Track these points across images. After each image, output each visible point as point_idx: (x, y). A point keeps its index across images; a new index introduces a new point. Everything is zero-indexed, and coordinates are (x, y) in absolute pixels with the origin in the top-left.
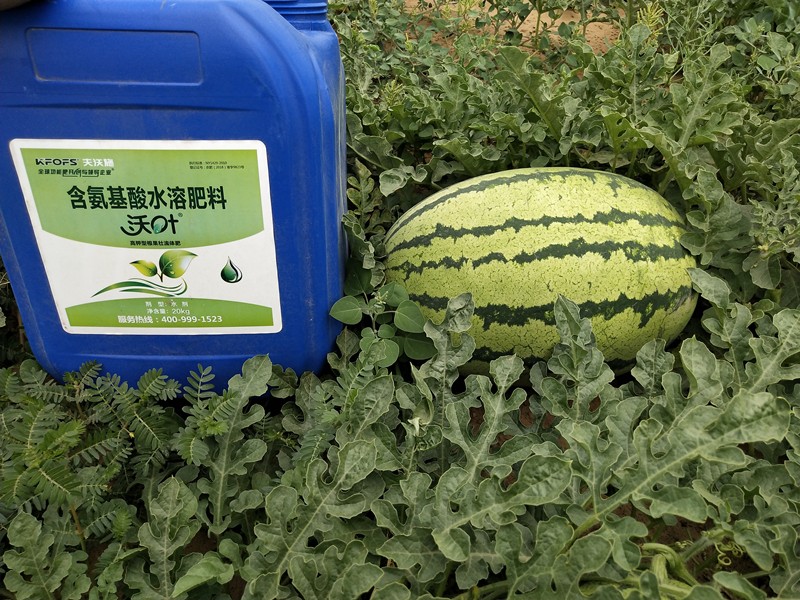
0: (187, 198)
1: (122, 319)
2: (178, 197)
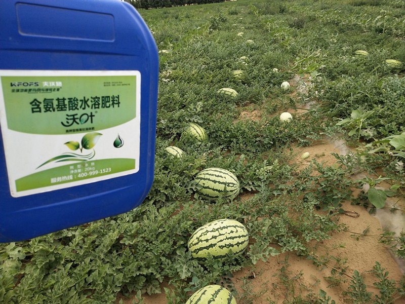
0: (100, 102)
1: (53, 180)
2: (96, 102)
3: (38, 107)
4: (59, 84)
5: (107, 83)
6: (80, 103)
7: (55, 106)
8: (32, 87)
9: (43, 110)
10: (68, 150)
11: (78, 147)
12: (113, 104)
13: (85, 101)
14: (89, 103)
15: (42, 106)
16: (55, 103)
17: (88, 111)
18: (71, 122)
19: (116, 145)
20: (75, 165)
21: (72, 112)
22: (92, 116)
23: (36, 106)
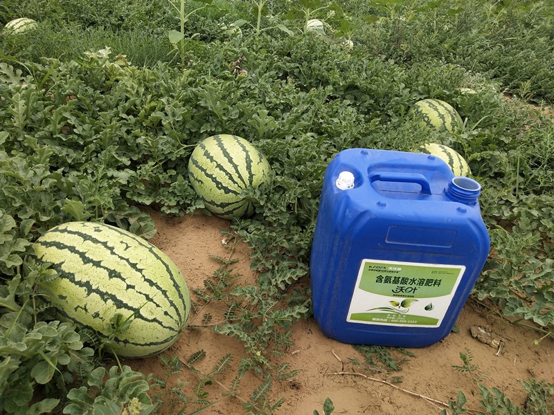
0: (425, 282)
1: (373, 319)
2: (421, 282)
3: (381, 280)
4: (399, 269)
5: (434, 271)
6: (409, 281)
7: (392, 281)
8: (382, 269)
9: (383, 281)
10: (390, 306)
11: (398, 305)
12: (435, 284)
13: (413, 281)
14: (416, 282)
15: (383, 280)
16: (393, 279)
17: (413, 286)
18: (398, 291)
19: (426, 308)
20: (391, 315)
21: (402, 285)
22: (415, 289)
23: (379, 279)
